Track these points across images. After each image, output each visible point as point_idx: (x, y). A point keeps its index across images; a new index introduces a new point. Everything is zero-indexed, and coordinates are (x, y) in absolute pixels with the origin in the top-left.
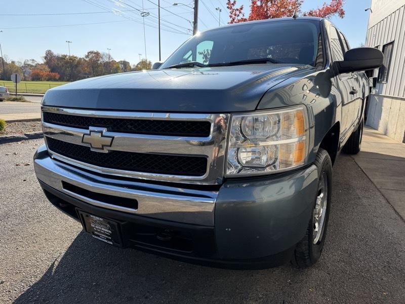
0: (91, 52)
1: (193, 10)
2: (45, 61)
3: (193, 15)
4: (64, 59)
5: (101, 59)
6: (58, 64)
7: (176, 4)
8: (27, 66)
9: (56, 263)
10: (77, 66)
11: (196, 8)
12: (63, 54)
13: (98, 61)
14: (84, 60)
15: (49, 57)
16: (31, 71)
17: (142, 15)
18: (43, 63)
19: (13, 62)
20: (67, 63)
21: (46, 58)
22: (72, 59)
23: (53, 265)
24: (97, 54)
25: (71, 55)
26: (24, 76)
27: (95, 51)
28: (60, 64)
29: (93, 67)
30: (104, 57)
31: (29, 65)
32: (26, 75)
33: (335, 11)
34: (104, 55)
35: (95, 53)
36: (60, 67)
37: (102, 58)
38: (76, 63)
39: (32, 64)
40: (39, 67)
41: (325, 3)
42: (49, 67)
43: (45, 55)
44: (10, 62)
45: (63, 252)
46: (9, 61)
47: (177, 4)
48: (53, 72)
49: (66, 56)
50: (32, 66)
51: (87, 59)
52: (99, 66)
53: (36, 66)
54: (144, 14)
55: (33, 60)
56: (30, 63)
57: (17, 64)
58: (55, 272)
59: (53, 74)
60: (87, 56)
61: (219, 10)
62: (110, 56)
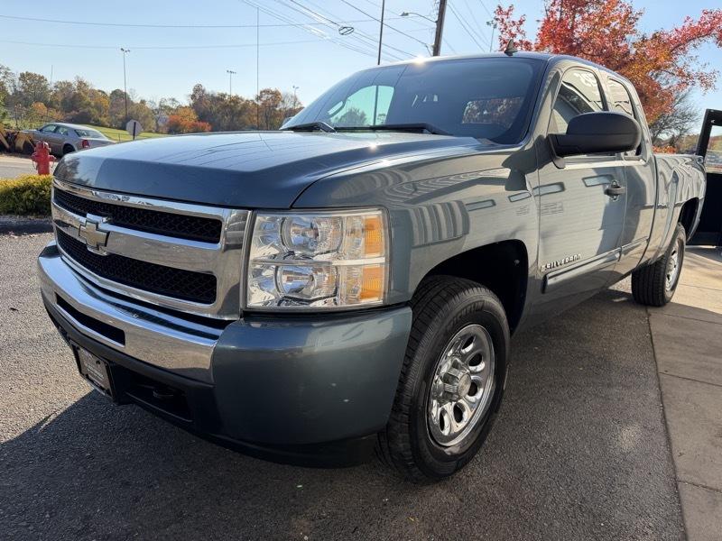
0: (267, 92)
1: (435, 25)
2: (192, 102)
3: (434, 35)
4: (222, 100)
5: (281, 103)
6: (211, 108)
7: (405, 14)
8: (163, 108)
9: (52, 417)
10: (240, 113)
11: (440, 23)
12: (220, 92)
13: (276, 106)
14: (254, 103)
15: (199, 96)
16: (167, 117)
17: (342, 32)
18: (188, 105)
19: (143, 102)
20: (226, 106)
21: (193, 97)
22: (236, 100)
23: (46, 419)
24: (276, 94)
25: (233, 95)
26: (157, 125)
27: (273, 89)
28: (214, 109)
29: (267, 117)
30: (286, 100)
31: (166, 107)
32: (160, 124)
33: (708, 33)
34: (286, 96)
35: (272, 93)
36: (215, 113)
37: (283, 102)
38: (239, 108)
39: (171, 106)
40: (181, 111)
41: (688, 18)
42: (197, 112)
43: (192, 93)
44: (139, 102)
45: (71, 403)
46: (136, 100)
47: (407, 14)
48: (203, 121)
49: (224, 95)
50: (170, 109)
51: (260, 103)
52: (278, 115)
53: (177, 109)
54: (345, 30)
55: (173, 100)
56: (168, 104)
57: (148, 105)
58: (44, 429)
59: (201, 124)
60: (259, 98)
61: (492, 25)
62: (296, 99)
